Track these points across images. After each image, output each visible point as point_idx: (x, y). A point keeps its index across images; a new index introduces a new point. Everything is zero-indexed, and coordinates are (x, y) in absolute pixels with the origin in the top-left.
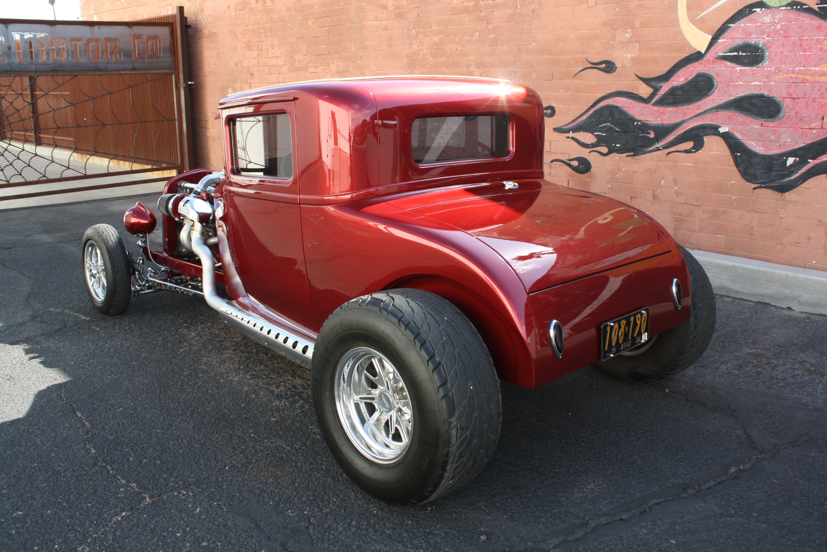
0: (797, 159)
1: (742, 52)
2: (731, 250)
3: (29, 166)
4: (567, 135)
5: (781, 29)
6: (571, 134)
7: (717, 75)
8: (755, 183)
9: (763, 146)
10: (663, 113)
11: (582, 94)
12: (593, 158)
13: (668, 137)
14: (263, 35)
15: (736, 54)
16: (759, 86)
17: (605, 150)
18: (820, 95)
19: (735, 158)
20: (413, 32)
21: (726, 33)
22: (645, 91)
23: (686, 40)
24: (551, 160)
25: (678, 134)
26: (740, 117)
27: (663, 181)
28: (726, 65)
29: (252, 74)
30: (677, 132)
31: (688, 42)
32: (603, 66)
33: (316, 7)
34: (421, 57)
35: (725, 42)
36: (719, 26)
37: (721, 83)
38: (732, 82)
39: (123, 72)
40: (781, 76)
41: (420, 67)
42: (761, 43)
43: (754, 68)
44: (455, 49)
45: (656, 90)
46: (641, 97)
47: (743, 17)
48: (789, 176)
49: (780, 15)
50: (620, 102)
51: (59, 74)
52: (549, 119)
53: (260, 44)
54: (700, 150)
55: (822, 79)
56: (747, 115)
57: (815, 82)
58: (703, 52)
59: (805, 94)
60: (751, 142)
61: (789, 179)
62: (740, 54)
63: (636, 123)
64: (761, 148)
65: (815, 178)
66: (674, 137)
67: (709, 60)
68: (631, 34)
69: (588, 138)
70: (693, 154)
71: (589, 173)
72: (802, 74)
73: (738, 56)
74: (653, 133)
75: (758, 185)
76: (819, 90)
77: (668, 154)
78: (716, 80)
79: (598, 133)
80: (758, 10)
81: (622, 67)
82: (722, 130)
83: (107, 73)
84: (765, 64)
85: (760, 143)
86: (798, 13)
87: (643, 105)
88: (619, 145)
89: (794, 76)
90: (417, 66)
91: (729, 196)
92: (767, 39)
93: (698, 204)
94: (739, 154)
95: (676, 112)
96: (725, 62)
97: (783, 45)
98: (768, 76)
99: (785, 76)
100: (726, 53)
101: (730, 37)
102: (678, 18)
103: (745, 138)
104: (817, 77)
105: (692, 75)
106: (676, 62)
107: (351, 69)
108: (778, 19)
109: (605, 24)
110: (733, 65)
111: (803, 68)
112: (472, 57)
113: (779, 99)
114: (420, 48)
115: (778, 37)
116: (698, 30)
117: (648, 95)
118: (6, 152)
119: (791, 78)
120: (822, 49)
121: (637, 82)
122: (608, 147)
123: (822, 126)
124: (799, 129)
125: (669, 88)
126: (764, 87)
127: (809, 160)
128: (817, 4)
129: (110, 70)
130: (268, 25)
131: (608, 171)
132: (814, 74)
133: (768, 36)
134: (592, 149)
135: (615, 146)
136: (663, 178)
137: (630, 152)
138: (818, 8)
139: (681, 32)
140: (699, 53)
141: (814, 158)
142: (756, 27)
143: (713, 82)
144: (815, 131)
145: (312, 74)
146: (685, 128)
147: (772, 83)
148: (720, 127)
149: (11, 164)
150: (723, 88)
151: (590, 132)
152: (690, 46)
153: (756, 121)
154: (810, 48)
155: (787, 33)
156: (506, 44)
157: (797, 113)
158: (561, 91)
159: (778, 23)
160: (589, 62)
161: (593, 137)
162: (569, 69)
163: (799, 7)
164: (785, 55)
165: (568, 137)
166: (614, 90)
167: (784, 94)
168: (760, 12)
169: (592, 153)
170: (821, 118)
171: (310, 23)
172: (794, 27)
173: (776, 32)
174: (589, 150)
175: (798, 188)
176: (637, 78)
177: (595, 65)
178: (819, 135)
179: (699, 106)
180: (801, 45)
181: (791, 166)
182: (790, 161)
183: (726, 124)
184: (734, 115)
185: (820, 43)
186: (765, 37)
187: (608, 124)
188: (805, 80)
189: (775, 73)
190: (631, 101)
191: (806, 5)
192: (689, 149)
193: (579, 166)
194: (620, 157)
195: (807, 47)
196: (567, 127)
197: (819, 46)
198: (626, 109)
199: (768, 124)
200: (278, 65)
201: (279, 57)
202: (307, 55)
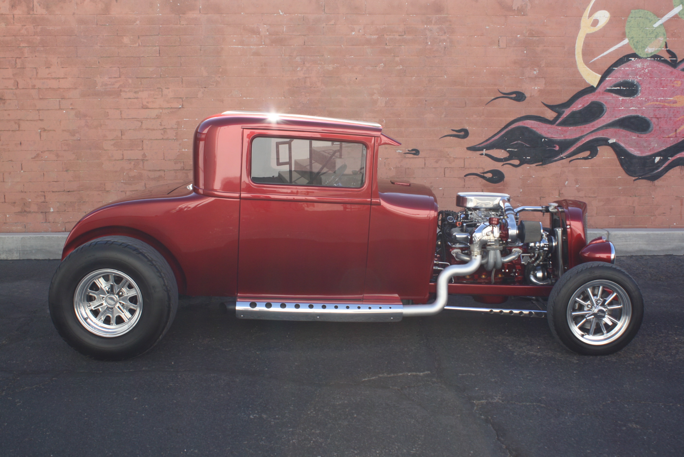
0: (662, 158)
1: (623, 87)
2: (620, 225)
4: (481, 152)
5: (648, 73)
6: (484, 152)
7: (606, 103)
8: (635, 176)
9: (639, 150)
10: (566, 131)
11: (495, 118)
12: (506, 169)
13: (570, 149)
14: (26, 50)
15: (619, 88)
16: (635, 110)
17: (517, 162)
18: (674, 116)
19: (621, 161)
20: (298, 59)
21: (611, 74)
22: (550, 115)
23: (582, 77)
24: (465, 174)
25: (578, 146)
26: (623, 132)
27: (567, 182)
28: (612, 96)
30: (577, 145)
31: (584, 79)
32: (514, 96)
33: (138, 22)
34: (308, 84)
35: (611, 79)
36: (606, 69)
37: (608, 108)
38: (617, 108)
40: (649, 104)
41: (307, 95)
42: (635, 81)
43: (631, 98)
44: (355, 78)
45: (560, 114)
46: (547, 120)
47: (623, 63)
48: (657, 169)
49: (647, 63)
50: (530, 124)
52: (463, 140)
53: (18, 61)
54: (595, 156)
55: (675, 105)
56: (628, 130)
57: (671, 107)
58: (595, 86)
59: (665, 115)
60: (631, 148)
61: (657, 171)
62: (622, 88)
63: (543, 140)
64: (638, 152)
65: (673, 169)
66: (575, 148)
67: (599, 92)
68: (538, 72)
69: (501, 154)
70: (589, 160)
71: (503, 182)
72: (662, 102)
73: (620, 89)
74: (557, 146)
75: (637, 178)
76: (673, 112)
77: (570, 161)
78: (606, 106)
79: (510, 149)
80: (633, 59)
81: (531, 97)
82: (610, 141)
84: (639, 95)
85: (637, 149)
86: (658, 62)
87: (549, 126)
88: (529, 158)
89: (658, 103)
90: (303, 93)
91: (617, 187)
92: (639, 78)
93: (595, 196)
94: (623, 158)
95: (575, 130)
96: (611, 94)
97: (650, 83)
98: (641, 103)
99: (652, 103)
100: (612, 87)
101: (614, 76)
102: (576, 61)
103: (627, 146)
104: (671, 104)
105: (588, 102)
106: (574, 93)
107: (200, 95)
108: (646, 66)
109: (515, 63)
110: (617, 96)
111: (663, 98)
112: (376, 86)
113: (649, 118)
114: (306, 76)
115: (646, 78)
116: (591, 71)
117: (553, 118)
119: (656, 104)
120: (673, 86)
121: (544, 108)
122: (520, 160)
123: (676, 135)
124: (661, 138)
125: (570, 112)
126: (639, 111)
127: (669, 158)
128: (670, 58)
130: (39, 38)
131: (520, 179)
132: (670, 102)
133: (640, 76)
134: (505, 163)
135: (526, 158)
136: (567, 180)
137: (539, 162)
138: (671, 60)
139: (578, 72)
140: (592, 87)
141: (671, 156)
142: (632, 70)
143: (603, 107)
144: (672, 139)
145: (130, 100)
146: (583, 141)
147: (644, 108)
148: (609, 139)
150: (610, 112)
151: (503, 149)
152: (585, 82)
153: (634, 134)
154: (667, 85)
155: (652, 75)
156: (416, 75)
157: (660, 127)
158: (475, 116)
159: (646, 68)
160: (501, 93)
161: (506, 152)
162: (482, 98)
163: (659, 59)
164: (651, 90)
165: (482, 154)
166: (523, 114)
167: (652, 115)
168: (634, 60)
169: (505, 166)
170: (675, 130)
171: (126, 40)
172: (656, 71)
173: (645, 74)
174: (502, 163)
175: (663, 177)
176: (543, 106)
177: (506, 95)
178: (674, 141)
179: (593, 125)
180: (661, 84)
181: (658, 162)
182: (657, 159)
183: (613, 137)
184: (619, 130)
185: (672, 83)
186: (638, 77)
187: (519, 142)
188: (664, 106)
189: (646, 101)
190: (538, 123)
191: (663, 58)
192: (587, 157)
193: (492, 177)
194: (530, 167)
195: (665, 85)
196: (480, 146)
197: (672, 85)
198: (534, 129)
199: (642, 135)
200: (59, 88)
201: (62, 78)
202: (120, 77)
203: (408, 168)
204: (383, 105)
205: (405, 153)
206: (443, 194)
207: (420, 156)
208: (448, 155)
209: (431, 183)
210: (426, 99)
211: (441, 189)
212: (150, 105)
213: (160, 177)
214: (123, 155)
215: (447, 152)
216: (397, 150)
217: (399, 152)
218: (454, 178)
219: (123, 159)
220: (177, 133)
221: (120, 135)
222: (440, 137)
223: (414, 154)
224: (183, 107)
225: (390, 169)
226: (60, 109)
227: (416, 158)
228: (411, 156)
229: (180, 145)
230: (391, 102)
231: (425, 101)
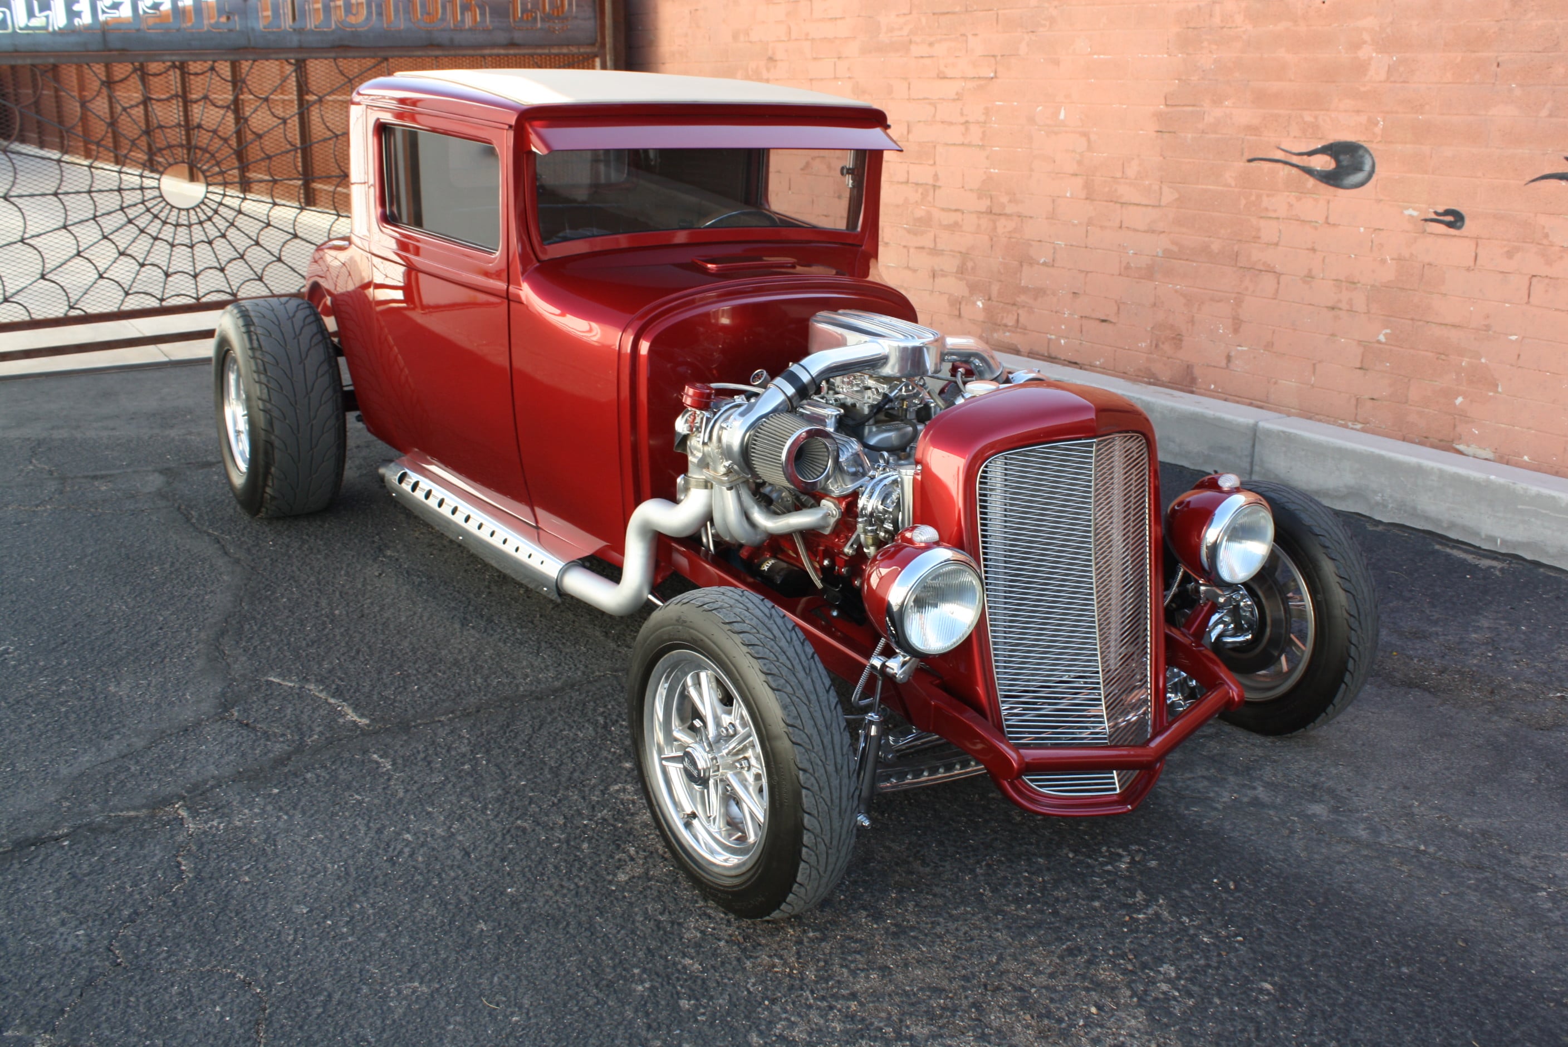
3: (279, 260)
29: (771, 59)
34: (1217, 20)
39: (487, 52)
41: (1214, 47)
51: (351, 54)
83: (452, 52)
90: (1205, 44)
107: (1023, 49)
112: (1369, 22)
118: (232, 230)
129: (460, 47)
145: (922, 61)
149: (242, 257)
200: (836, 38)
201: (841, 18)
202: (910, 13)
203: (1430, 264)
204: (1383, 75)
205: (1426, 220)
206: (1519, 356)
207: (1465, 231)
208: (1546, 236)
209: (1488, 317)
210: (1499, 59)
211: (1514, 338)
212: (949, 72)
213: (956, 224)
214: (908, 172)
215: (1544, 227)
216: (1407, 208)
217: (1411, 216)
218: (1556, 310)
219: (907, 182)
220: (984, 133)
221: (905, 133)
222: (1528, 179)
223: (1450, 225)
224: (996, 77)
225: (1383, 261)
226: (836, 78)
227: (1455, 236)
228: (1442, 229)
229: (987, 158)
230: (1401, 69)
231: (1495, 65)
